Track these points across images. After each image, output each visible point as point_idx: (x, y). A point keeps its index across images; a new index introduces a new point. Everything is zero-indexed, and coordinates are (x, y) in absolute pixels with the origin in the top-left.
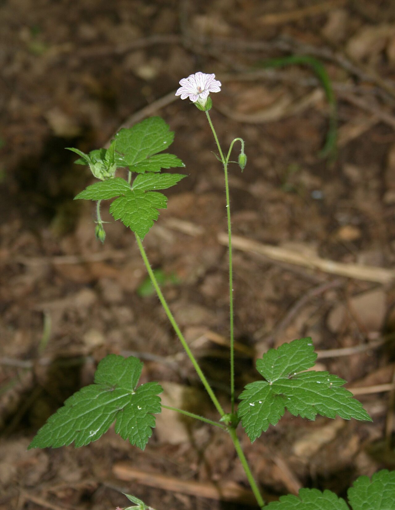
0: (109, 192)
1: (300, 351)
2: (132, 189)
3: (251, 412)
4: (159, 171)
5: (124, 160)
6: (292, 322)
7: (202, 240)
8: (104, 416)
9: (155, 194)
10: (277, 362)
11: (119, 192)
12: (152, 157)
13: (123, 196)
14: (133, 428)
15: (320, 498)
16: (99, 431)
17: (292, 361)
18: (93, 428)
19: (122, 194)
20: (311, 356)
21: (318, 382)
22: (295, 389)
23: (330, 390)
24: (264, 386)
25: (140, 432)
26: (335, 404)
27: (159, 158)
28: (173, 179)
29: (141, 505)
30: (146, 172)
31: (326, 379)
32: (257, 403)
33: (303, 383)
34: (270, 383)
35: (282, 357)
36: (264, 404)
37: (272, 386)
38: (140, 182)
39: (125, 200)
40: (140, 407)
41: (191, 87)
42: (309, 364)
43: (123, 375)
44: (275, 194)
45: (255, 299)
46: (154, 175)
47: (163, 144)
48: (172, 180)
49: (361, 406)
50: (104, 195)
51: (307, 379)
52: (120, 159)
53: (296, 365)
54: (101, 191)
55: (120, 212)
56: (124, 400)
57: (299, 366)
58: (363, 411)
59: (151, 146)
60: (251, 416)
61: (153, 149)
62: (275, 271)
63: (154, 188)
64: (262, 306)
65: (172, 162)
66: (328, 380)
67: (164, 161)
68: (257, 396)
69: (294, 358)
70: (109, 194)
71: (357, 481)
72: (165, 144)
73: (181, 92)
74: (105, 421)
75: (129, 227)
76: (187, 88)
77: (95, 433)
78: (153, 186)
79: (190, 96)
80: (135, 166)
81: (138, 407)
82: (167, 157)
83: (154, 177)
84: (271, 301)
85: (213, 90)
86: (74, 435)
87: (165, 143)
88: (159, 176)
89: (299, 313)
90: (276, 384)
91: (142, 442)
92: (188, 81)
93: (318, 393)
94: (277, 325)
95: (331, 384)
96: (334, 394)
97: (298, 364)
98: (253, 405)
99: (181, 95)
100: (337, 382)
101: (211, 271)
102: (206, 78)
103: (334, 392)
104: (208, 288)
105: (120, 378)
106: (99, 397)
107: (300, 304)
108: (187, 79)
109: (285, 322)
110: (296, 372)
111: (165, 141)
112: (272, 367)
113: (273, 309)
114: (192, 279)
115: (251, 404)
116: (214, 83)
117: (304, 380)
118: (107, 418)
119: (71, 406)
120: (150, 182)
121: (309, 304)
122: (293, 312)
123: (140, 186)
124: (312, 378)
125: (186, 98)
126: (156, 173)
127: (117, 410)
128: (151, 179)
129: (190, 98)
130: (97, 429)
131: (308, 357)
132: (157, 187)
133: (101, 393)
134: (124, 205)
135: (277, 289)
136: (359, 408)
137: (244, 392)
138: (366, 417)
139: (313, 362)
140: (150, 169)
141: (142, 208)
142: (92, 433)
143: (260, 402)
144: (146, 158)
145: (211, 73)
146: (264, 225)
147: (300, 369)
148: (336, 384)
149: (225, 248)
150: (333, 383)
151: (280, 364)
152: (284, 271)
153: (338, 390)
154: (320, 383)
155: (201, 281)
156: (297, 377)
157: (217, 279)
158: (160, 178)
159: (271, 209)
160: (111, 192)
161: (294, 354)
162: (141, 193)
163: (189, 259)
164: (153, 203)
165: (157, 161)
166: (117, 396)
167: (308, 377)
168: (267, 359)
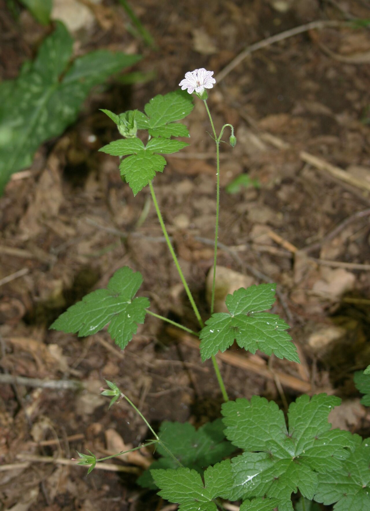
0: (125, 150)
1: (264, 294)
2: (145, 149)
3: (209, 337)
4: (169, 137)
5: (148, 123)
6: (338, 235)
7: (286, 155)
8: (104, 316)
9: (159, 157)
10: (242, 300)
11: (133, 151)
12: (169, 125)
13: (135, 154)
14: (120, 331)
15: (266, 406)
16: (98, 327)
17: (254, 301)
18: (94, 324)
19: (135, 152)
20: (270, 300)
21: (267, 323)
22: (248, 325)
23: (276, 331)
24: (227, 317)
25: (124, 336)
26: (274, 344)
27: (174, 126)
28: (179, 146)
29: (117, 391)
30: (159, 137)
31: (275, 322)
32: (216, 331)
33: (256, 321)
34: (232, 316)
35: (248, 296)
36: (221, 333)
37: (233, 319)
38: (153, 144)
39: (134, 159)
40: (129, 316)
41: (193, 80)
42: (267, 306)
43: (127, 286)
44: (355, 124)
45: (316, 210)
46: (166, 140)
47: (182, 114)
48: (177, 147)
49: (295, 349)
50: (120, 152)
51: (260, 319)
52: (146, 121)
53: (256, 305)
54: (120, 148)
55: (126, 169)
56: (122, 306)
57: (258, 307)
58: (295, 354)
59: (173, 114)
60: (208, 340)
61: (173, 117)
62: (337, 190)
63: (161, 151)
64: (319, 217)
65: (182, 132)
66: (276, 323)
67: (177, 130)
68: (218, 325)
69: (256, 299)
70: (125, 151)
71: (300, 398)
72: (183, 115)
73: (183, 83)
74: (103, 320)
75: (128, 183)
76: (189, 80)
77: (94, 328)
78: (161, 149)
79: (189, 88)
80: (154, 130)
81: (128, 315)
82: (179, 127)
83: (165, 142)
84: (328, 215)
85: (207, 86)
86: (80, 326)
87: (184, 113)
88: (169, 141)
89: (346, 228)
90: (236, 318)
91: (123, 343)
92: (192, 74)
93: (265, 332)
94: (326, 234)
95: (277, 327)
96: (277, 335)
97: (258, 305)
98: (213, 332)
99: (182, 86)
100: (283, 326)
101: (287, 181)
102: (206, 74)
103: (277, 334)
104: (283, 195)
105: (125, 288)
106: (105, 301)
107: (347, 221)
108: (192, 72)
109: (333, 234)
110: (254, 311)
111: (184, 112)
112: (238, 303)
113: (328, 221)
114: (270, 186)
115: (211, 331)
116: (211, 80)
117: (257, 319)
118: (105, 319)
119: (85, 302)
120: (160, 145)
121: (354, 223)
122: (341, 227)
123: (152, 147)
124: (265, 319)
125: (185, 89)
126: (167, 139)
127: (115, 313)
128: (162, 143)
129: (188, 89)
130: (96, 326)
131: (267, 300)
132: (163, 151)
133: (108, 297)
134: (132, 163)
135: (334, 206)
136: (293, 351)
137: (210, 319)
138: (296, 360)
139: (270, 305)
140: (164, 135)
141: (144, 168)
142: (92, 328)
143: (218, 331)
144: (165, 124)
145: (211, 71)
146: (341, 148)
147: (258, 309)
148: (282, 327)
149: (304, 163)
150: (279, 326)
151: (244, 302)
152: (344, 191)
153: (281, 333)
154: (269, 324)
155: (277, 188)
156: (253, 315)
157: (292, 189)
158: (170, 143)
159: (350, 136)
160: (126, 150)
161: (258, 296)
162: (150, 154)
163: (272, 168)
164: (154, 165)
165: (172, 128)
166: (117, 303)
167: (262, 317)
168: (236, 295)
